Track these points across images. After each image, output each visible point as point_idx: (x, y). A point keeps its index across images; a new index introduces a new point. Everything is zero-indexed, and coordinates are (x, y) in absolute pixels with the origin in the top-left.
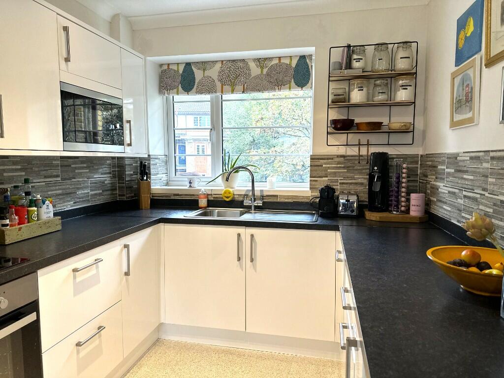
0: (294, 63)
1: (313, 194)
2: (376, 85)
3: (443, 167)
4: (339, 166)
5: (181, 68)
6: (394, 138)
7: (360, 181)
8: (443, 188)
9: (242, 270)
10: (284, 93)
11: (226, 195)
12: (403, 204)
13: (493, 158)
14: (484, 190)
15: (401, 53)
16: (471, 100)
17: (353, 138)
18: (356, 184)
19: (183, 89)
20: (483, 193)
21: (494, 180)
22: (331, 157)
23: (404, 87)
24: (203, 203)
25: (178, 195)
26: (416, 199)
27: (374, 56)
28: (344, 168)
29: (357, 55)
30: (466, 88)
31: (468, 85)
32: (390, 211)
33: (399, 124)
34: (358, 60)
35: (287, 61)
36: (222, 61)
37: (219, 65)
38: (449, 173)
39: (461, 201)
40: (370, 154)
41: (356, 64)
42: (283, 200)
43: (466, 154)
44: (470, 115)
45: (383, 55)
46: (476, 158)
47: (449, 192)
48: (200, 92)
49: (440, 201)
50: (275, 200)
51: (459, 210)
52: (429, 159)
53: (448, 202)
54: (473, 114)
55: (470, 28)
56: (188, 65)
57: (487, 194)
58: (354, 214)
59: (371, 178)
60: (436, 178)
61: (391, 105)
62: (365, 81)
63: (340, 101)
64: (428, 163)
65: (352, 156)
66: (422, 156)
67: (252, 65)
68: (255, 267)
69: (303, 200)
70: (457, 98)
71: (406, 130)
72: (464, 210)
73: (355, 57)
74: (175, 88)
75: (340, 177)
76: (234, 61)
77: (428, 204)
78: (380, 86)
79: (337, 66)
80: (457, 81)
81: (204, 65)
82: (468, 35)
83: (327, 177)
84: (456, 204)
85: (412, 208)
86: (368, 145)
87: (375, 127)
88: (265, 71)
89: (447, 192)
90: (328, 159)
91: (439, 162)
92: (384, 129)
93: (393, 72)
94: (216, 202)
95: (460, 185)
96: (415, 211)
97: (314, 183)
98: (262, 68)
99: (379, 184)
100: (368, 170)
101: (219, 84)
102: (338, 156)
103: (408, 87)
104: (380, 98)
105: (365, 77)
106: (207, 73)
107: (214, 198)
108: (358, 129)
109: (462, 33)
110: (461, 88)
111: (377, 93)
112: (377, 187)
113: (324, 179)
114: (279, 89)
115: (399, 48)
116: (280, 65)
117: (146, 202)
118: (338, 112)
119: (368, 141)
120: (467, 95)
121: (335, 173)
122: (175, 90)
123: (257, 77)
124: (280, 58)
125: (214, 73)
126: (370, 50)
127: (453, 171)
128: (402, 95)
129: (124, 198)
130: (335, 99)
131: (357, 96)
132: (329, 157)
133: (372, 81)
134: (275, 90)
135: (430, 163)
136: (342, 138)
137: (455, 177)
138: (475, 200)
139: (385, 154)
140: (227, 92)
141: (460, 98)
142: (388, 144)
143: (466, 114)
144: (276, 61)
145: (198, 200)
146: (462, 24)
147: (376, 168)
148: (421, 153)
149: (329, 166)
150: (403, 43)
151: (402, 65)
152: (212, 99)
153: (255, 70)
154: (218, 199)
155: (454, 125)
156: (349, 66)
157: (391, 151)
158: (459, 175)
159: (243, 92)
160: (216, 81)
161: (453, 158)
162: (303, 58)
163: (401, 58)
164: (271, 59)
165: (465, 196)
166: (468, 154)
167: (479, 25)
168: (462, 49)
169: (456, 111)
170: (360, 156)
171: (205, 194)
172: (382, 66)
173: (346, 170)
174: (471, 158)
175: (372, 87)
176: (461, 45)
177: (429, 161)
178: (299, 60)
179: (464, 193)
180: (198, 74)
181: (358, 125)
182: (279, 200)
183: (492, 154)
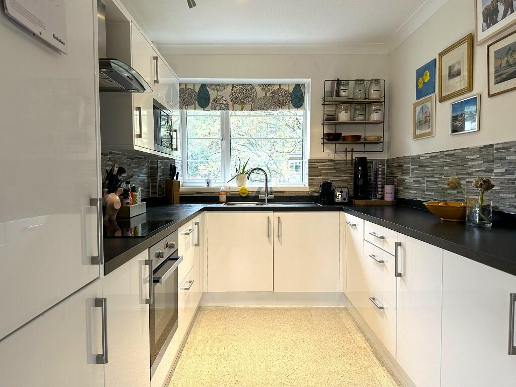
0: (291, 89)
1: (311, 189)
2: (356, 109)
3: (408, 166)
4: (330, 168)
5: (197, 89)
6: (368, 147)
7: (344, 179)
8: (409, 179)
9: (271, 244)
10: (285, 111)
11: (242, 192)
12: (379, 193)
13: (446, 155)
14: (441, 175)
15: (374, 87)
16: (430, 121)
17: (340, 147)
18: (342, 181)
19: (200, 106)
20: (440, 176)
21: (448, 168)
22: (324, 161)
23: (377, 111)
24: (223, 198)
25: (200, 193)
26: (389, 189)
27: (355, 88)
28: (333, 169)
29: (343, 86)
30: (425, 114)
31: (426, 112)
32: (370, 199)
33: (374, 137)
34: (344, 91)
35: (286, 88)
36: (233, 85)
37: (230, 88)
38: (413, 169)
39: (424, 185)
40: (354, 158)
41: (343, 94)
42: (287, 195)
43: (427, 155)
44: (429, 130)
45: (361, 87)
46: (434, 156)
47: (414, 181)
48: (215, 108)
49: (407, 188)
50: (281, 195)
51: (422, 191)
52: (395, 161)
53: (413, 187)
54: (432, 130)
55: (427, 78)
56: (203, 86)
57: (443, 177)
58: (346, 201)
59: (356, 175)
60: (403, 173)
61: (366, 123)
62: (348, 105)
63: (330, 119)
64: (393, 165)
65: (339, 160)
66: (388, 160)
67: (258, 89)
68: (280, 242)
69: (303, 195)
70: (418, 120)
71: (377, 141)
72: (427, 190)
73: (342, 88)
74: (192, 104)
75: (330, 176)
76: (243, 85)
77: (396, 192)
78: (359, 109)
79: (329, 94)
80: (418, 109)
81: (218, 87)
82: (426, 81)
83: (321, 176)
84: (421, 188)
85: (386, 195)
86: (352, 151)
87: (357, 139)
88: (268, 94)
89: (412, 181)
90: (322, 162)
91: (404, 162)
92: (362, 140)
93: (367, 100)
94: (233, 197)
95: (423, 175)
96: (389, 198)
97: (311, 181)
98: (266, 92)
99: (362, 180)
100: (353, 171)
101: (230, 103)
102: (329, 161)
103: (379, 111)
104: (359, 118)
105: (349, 104)
106: (220, 93)
107: (231, 194)
108: (343, 141)
109: (421, 79)
110: (421, 114)
111: (357, 115)
112: (361, 183)
113: (319, 178)
114: (281, 109)
115: (372, 84)
116: (280, 89)
117: (176, 198)
118: (329, 128)
119: (352, 149)
120: (426, 117)
121: (327, 173)
122: (193, 106)
123: (261, 99)
124: (280, 85)
125: (226, 93)
126: (352, 84)
127: (417, 167)
128: (375, 117)
129: (157, 196)
130: (328, 118)
131: (343, 116)
132: (322, 161)
133: (354, 105)
134: (276, 109)
135: (397, 164)
136: (332, 147)
137: (419, 171)
138: (435, 182)
139: (364, 158)
140: (238, 109)
141: (421, 120)
142: (364, 152)
143: (426, 129)
144: (277, 87)
145: (219, 197)
146: (420, 73)
147: (360, 168)
148: (386, 158)
149: (322, 168)
150: (375, 80)
151: (374, 95)
152: (222, 114)
153: (260, 93)
154: (235, 196)
155: (416, 137)
156: (338, 95)
157: (369, 157)
158: (423, 168)
159: (251, 110)
160: (228, 100)
161: (417, 159)
162: (298, 86)
163: (374, 90)
164: (273, 85)
165: (427, 181)
166: (429, 155)
167: (433, 76)
168: (421, 89)
169: (417, 128)
170: (346, 160)
171: (224, 191)
172: (360, 96)
173: (335, 171)
174: (431, 157)
175: (353, 110)
176: (420, 87)
177: (396, 163)
178: (295, 88)
179: (427, 179)
180: (213, 94)
181: (345, 138)
182: (284, 195)
183: (445, 153)
